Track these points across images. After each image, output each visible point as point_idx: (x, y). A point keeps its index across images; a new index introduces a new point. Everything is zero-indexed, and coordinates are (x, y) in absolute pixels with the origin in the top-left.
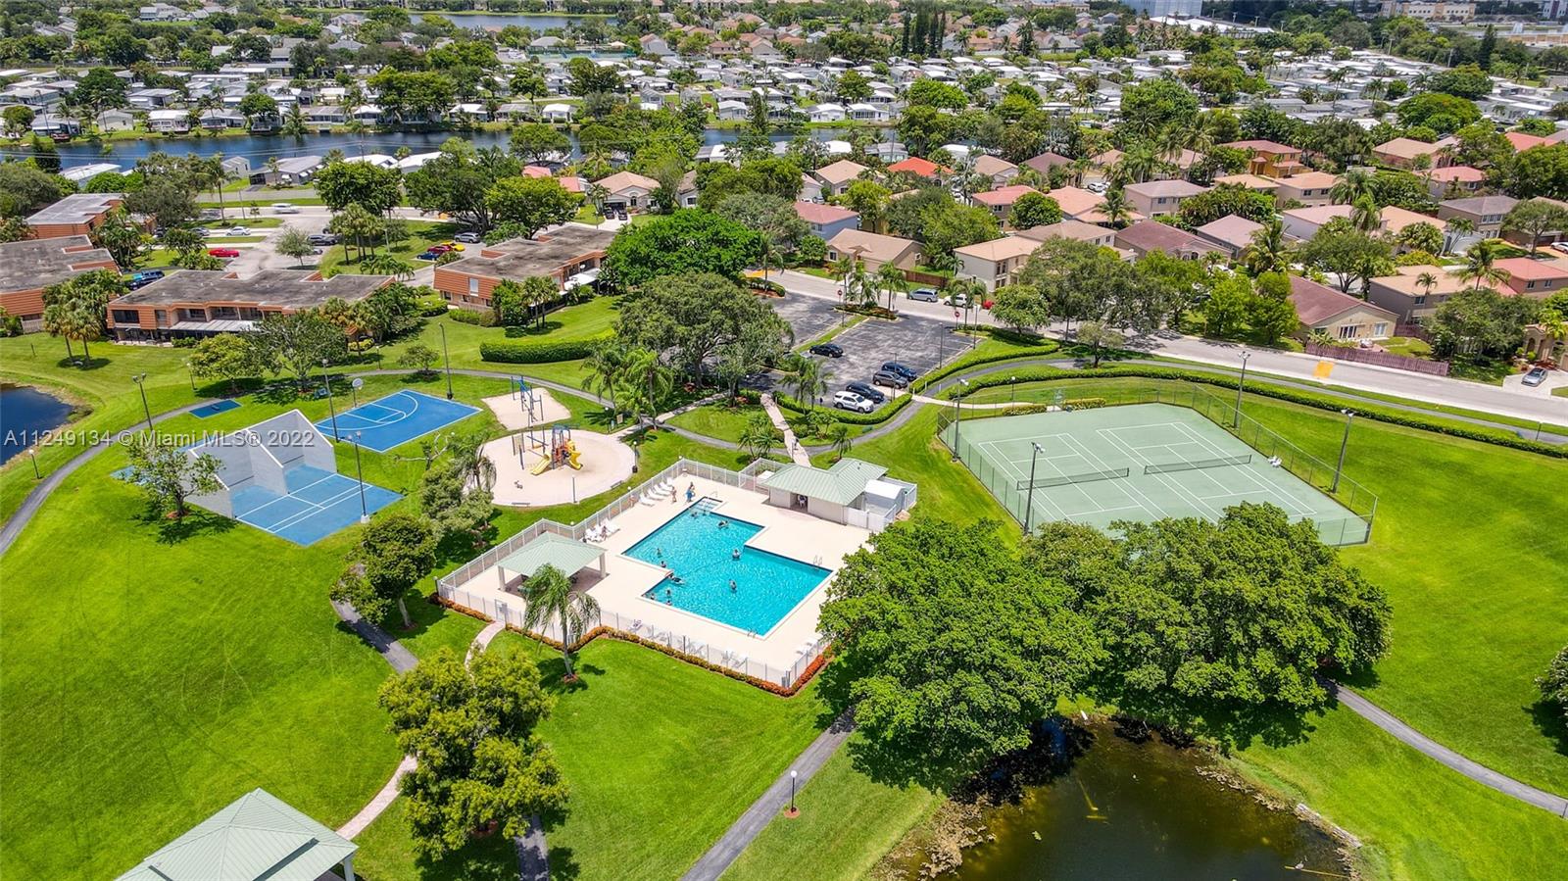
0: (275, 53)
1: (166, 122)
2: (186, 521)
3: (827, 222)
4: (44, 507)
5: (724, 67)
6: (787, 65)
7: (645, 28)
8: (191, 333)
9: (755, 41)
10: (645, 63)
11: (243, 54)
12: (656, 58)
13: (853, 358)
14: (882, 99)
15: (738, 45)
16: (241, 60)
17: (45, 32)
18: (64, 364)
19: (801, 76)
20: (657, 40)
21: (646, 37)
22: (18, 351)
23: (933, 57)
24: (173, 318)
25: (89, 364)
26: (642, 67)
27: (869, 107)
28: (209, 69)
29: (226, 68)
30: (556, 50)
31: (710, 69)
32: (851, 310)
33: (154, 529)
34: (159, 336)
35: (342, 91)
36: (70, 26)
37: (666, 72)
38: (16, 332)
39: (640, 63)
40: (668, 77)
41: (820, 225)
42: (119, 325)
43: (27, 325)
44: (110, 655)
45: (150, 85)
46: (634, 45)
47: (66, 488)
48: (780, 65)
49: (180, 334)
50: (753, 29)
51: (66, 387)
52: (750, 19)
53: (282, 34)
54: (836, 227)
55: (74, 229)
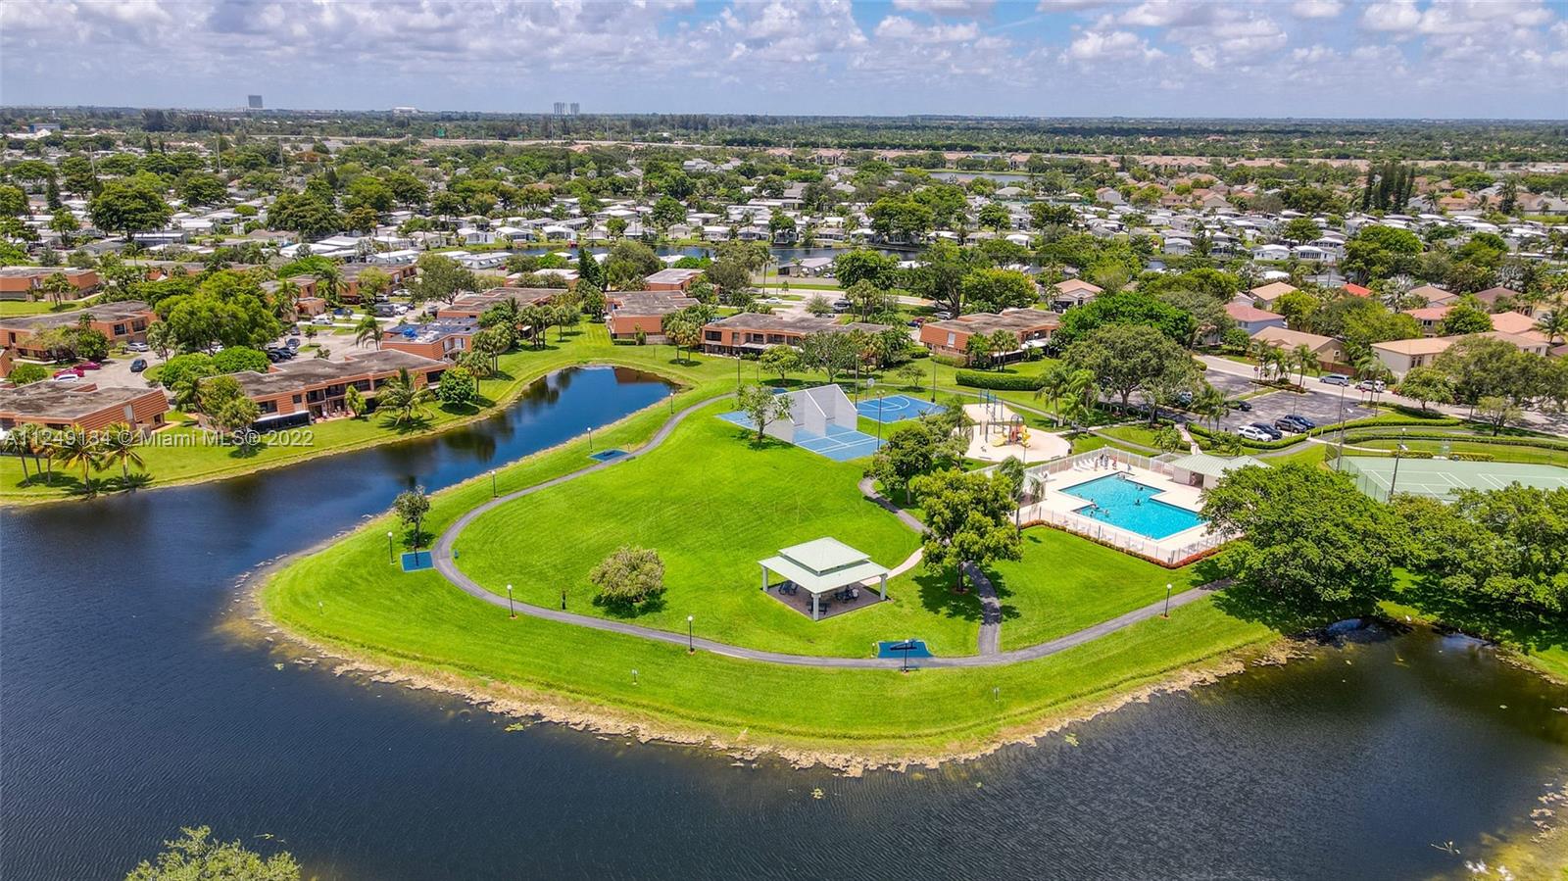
0: (787, 193)
1: (714, 234)
2: (763, 441)
3: (1253, 320)
4: (678, 425)
5: (1174, 215)
6: (1237, 216)
7: (1101, 182)
8: (752, 350)
9: (1209, 196)
10: (1099, 209)
11: (764, 193)
12: (1109, 206)
13: (1259, 413)
14: (1331, 244)
15: (1190, 198)
16: (762, 197)
17: (621, 175)
18: (673, 362)
19: (1251, 224)
20: (1112, 192)
21: (1102, 190)
22: (644, 353)
23: (1398, 213)
24: (743, 340)
25: (689, 364)
26: (1095, 212)
27: (1317, 249)
28: (740, 202)
29: (752, 201)
30: (1017, 198)
31: (1160, 216)
32: (1266, 384)
33: (746, 443)
34: (731, 351)
35: (841, 219)
36: (638, 173)
37: (1118, 216)
38: (642, 342)
39: (1093, 209)
40: (1119, 220)
41: (1246, 323)
42: (708, 342)
43: (649, 339)
44: (731, 491)
45: (700, 210)
46: (1090, 195)
47: (688, 419)
48: (1230, 215)
49: (745, 350)
50: (1209, 185)
51: (676, 374)
52: (1205, 178)
53: (792, 179)
54: (1261, 325)
55: (672, 287)
